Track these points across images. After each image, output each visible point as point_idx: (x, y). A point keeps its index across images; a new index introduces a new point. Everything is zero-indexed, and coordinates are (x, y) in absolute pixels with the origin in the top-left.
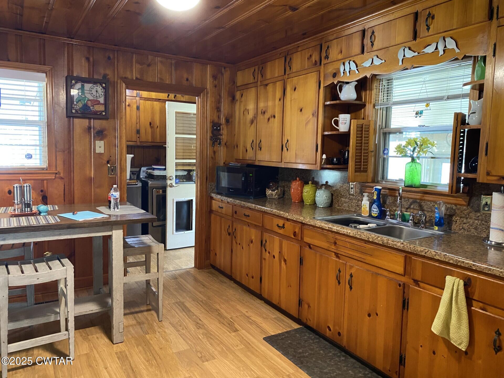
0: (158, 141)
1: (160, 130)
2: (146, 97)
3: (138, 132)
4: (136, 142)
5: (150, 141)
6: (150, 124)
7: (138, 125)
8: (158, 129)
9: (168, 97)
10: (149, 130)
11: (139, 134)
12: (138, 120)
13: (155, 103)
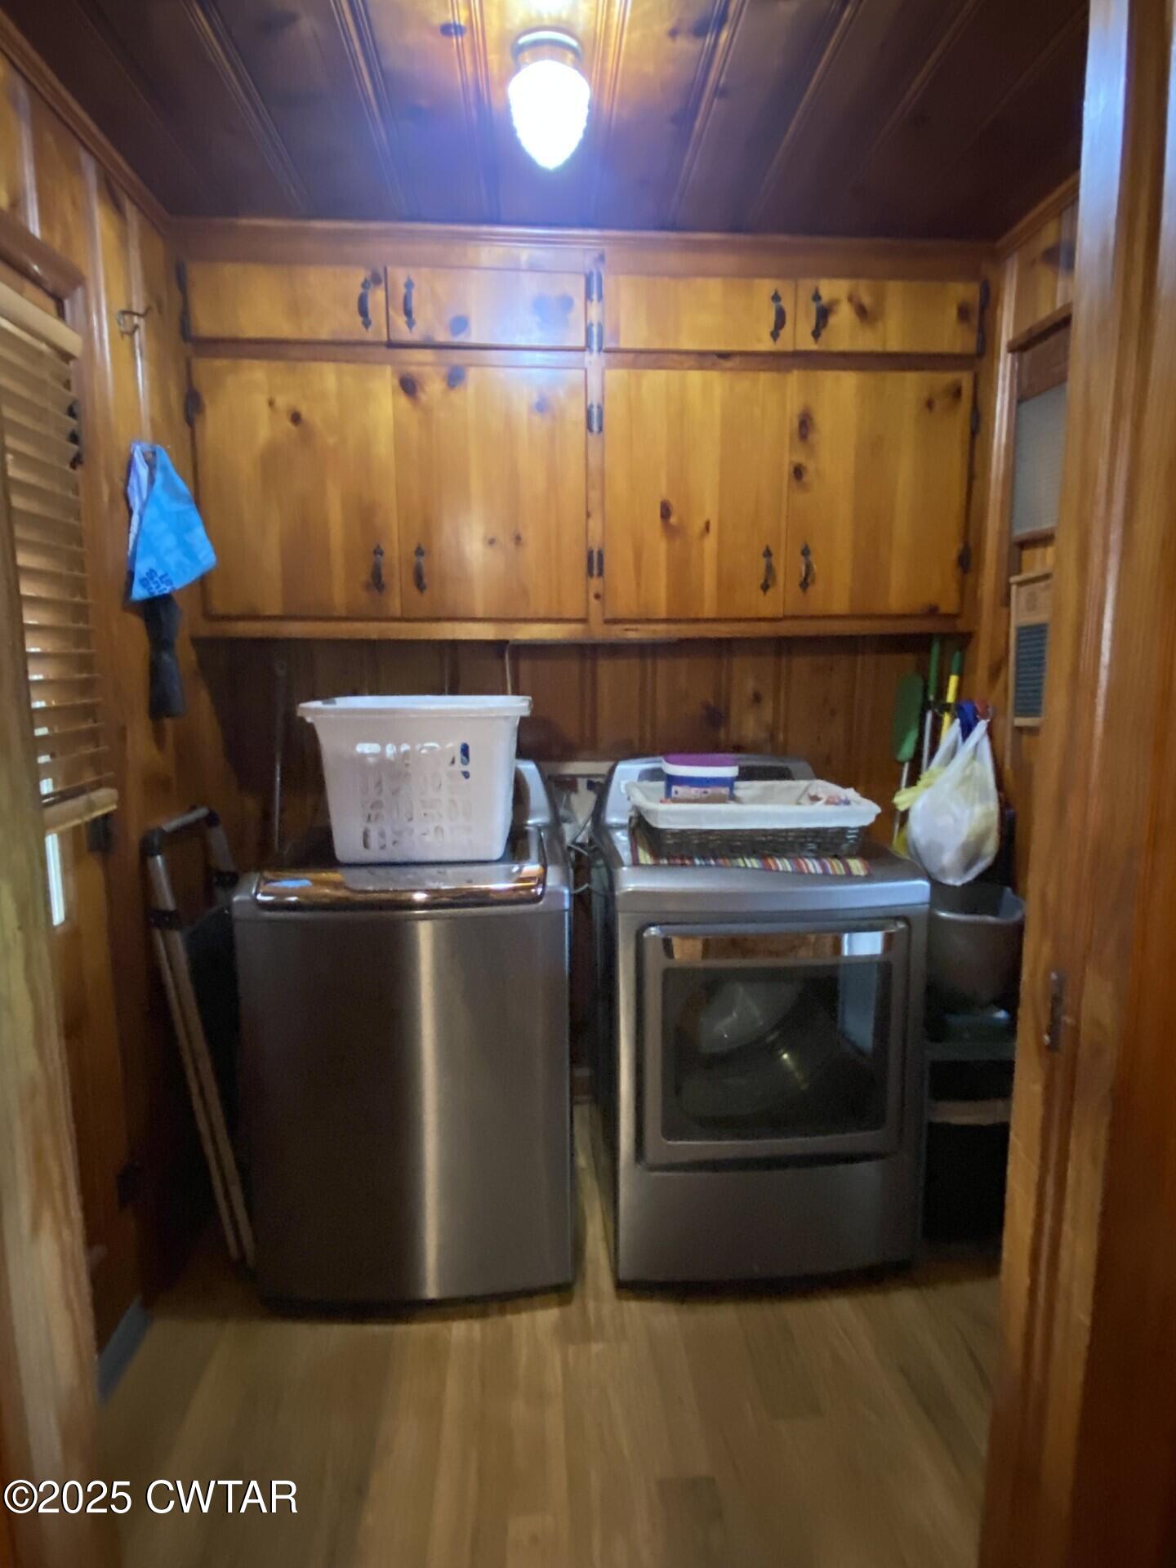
0: (709, 609)
1: (721, 542)
2: (640, 346)
3: (595, 564)
4: (583, 621)
5: (663, 615)
6: (666, 511)
7: (595, 524)
8: (710, 543)
9: (775, 335)
10: (659, 548)
11: (601, 573)
12: (595, 495)
13: (695, 377)
